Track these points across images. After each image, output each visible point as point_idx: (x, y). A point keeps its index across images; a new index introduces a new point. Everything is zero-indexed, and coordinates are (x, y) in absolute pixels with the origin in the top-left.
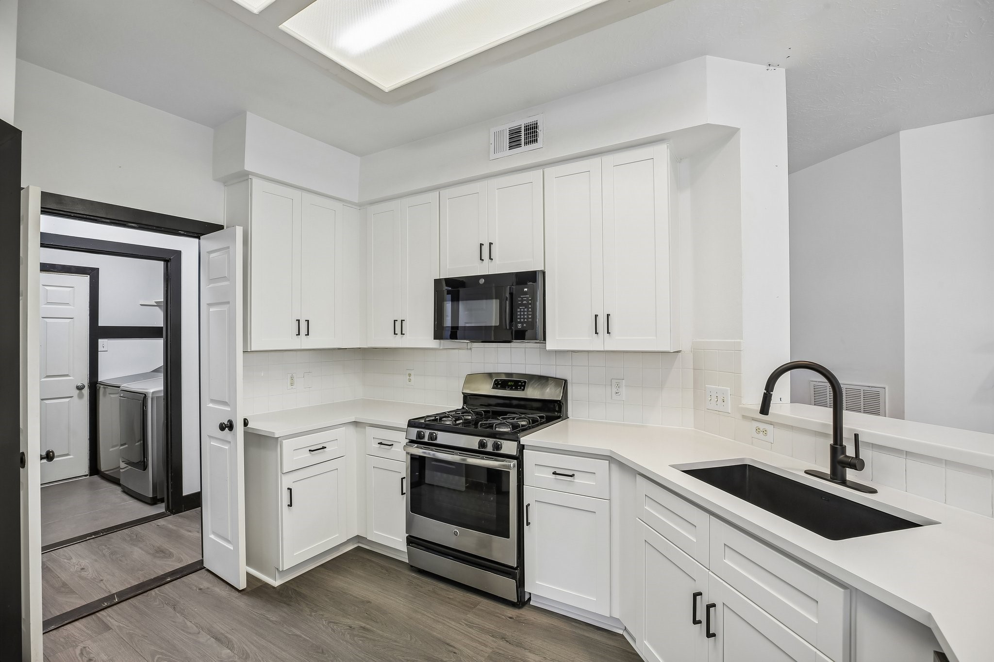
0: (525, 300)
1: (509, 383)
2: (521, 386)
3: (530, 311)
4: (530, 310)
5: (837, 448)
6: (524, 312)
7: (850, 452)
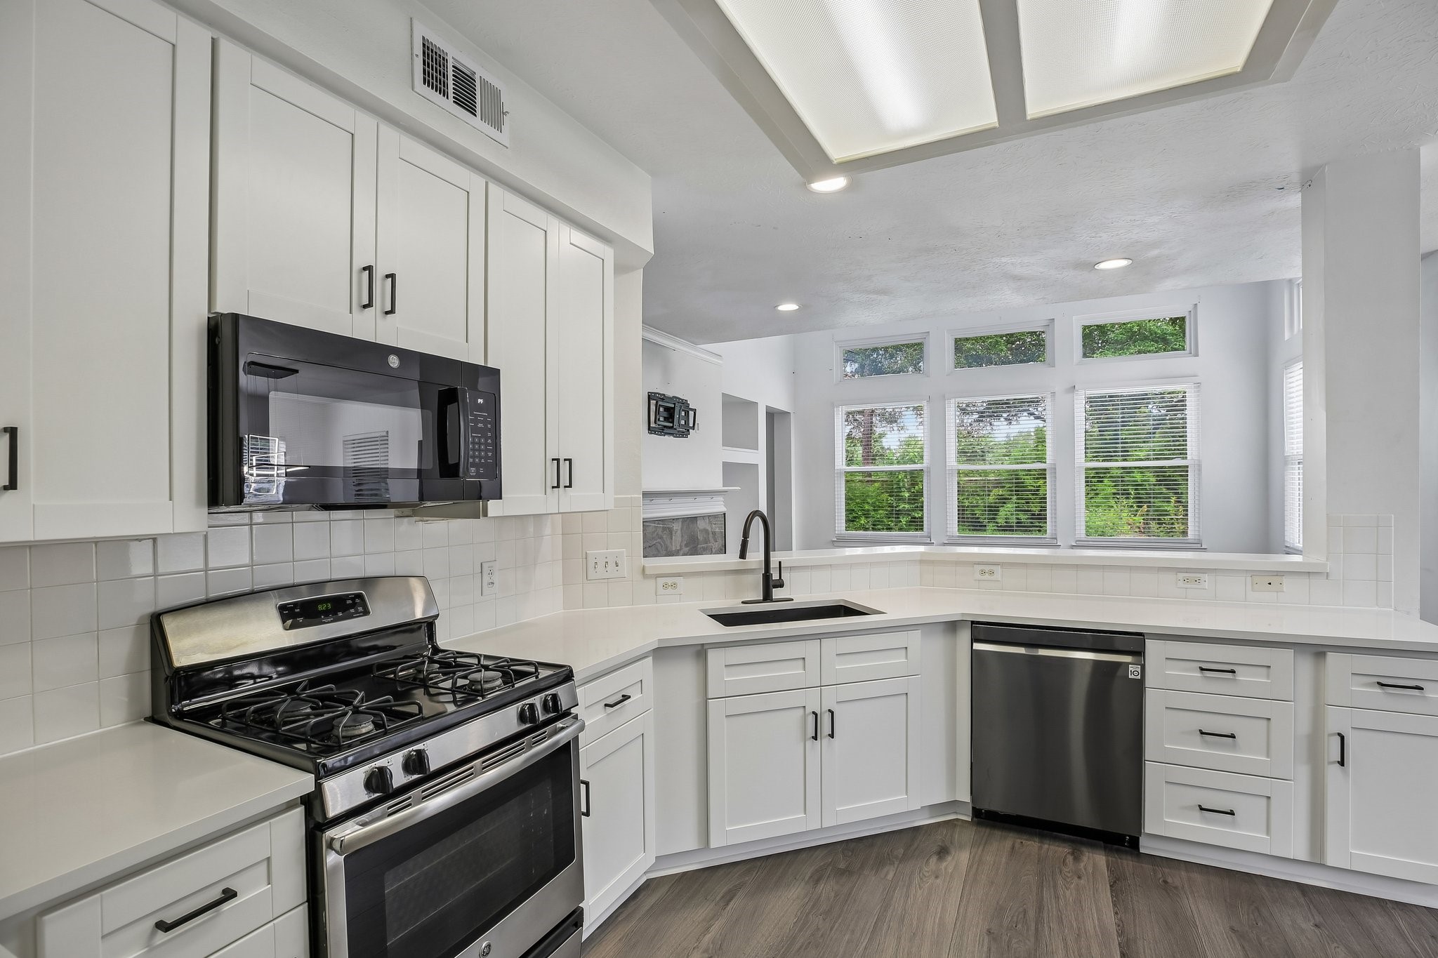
0: (480, 422)
1: (320, 608)
2: (354, 605)
3: (489, 445)
4: (489, 441)
5: (767, 576)
6: (480, 444)
7: (775, 576)
